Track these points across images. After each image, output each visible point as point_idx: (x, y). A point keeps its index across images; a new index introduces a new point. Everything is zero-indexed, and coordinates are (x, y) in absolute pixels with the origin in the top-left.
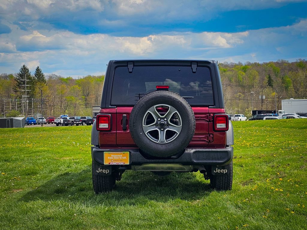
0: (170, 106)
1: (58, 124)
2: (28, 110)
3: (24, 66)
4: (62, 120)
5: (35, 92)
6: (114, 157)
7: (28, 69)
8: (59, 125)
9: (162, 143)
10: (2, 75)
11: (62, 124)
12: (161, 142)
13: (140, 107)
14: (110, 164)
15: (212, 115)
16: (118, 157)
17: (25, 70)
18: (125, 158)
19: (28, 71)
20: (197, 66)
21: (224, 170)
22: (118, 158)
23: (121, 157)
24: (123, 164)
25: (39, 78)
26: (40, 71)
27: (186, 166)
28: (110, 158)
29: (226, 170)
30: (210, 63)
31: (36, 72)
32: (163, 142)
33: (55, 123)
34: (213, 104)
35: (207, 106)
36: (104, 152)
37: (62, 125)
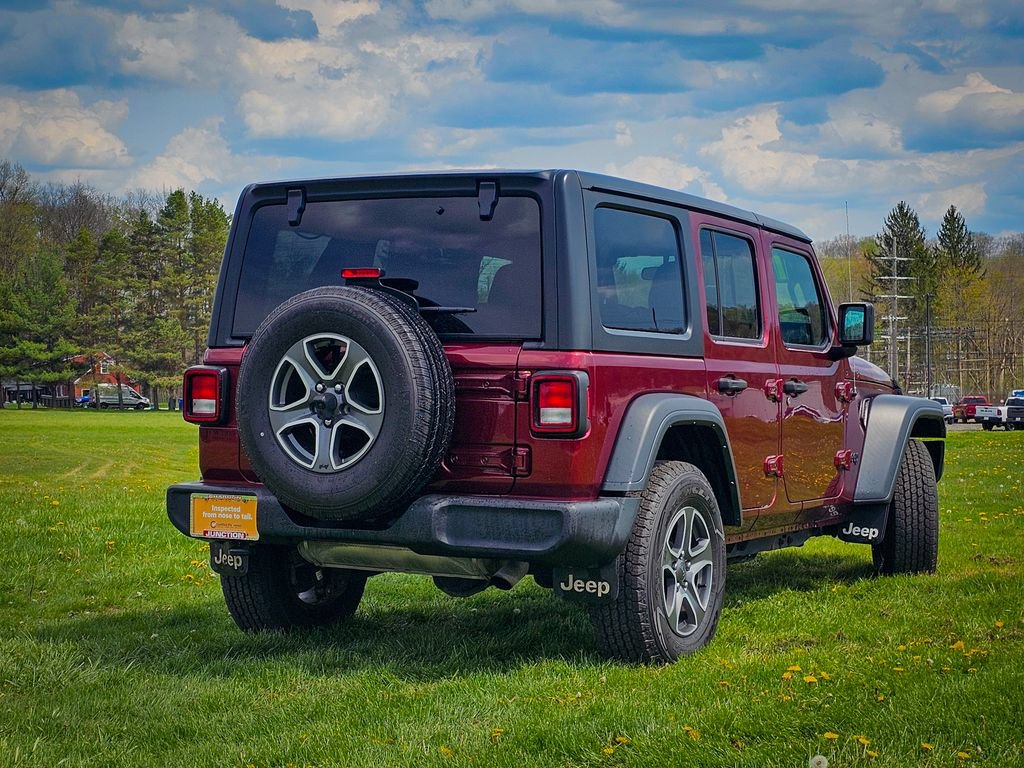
0: (348, 341)
1: (989, 424)
2: (911, 370)
3: (901, 208)
4: (1004, 409)
5: (938, 304)
6: (219, 512)
7: (916, 218)
8: (995, 427)
9: (323, 470)
10: (836, 241)
11: (1004, 424)
12: (321, 467)
14: (208, 536)
15: (527, 374)
16: (230, 513)
17: (903, 221)
18: (246, 517)
19: (917, 224)
20: (499, 194)
21: (600, 583)
22: (230, 516)
23: (237, 513)
24: (242, 538)
25: (953, 249)
26: (961, 222)
27: (459, 559)
29: (605, 583)
30: (543, 180)
31: (945, 228)
32: (326, 467)
33: (979, 420)
34: (539, 336)
35: (518, 342)
36: (192, 495)
37: (1003, 428)
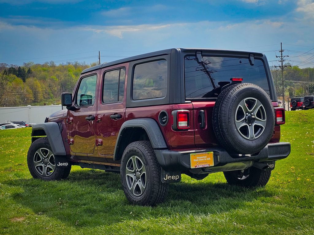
0: (256, 100)
6: (199, 159)
12: (251, 138)
13: (233, 100)
14: (197, 167)
16: (203, 158)
18: (209, 159)
22: (203, 160)
23: (205, 158)
24: (208, 166)
28: (196, 160)
36: (190, 154)
